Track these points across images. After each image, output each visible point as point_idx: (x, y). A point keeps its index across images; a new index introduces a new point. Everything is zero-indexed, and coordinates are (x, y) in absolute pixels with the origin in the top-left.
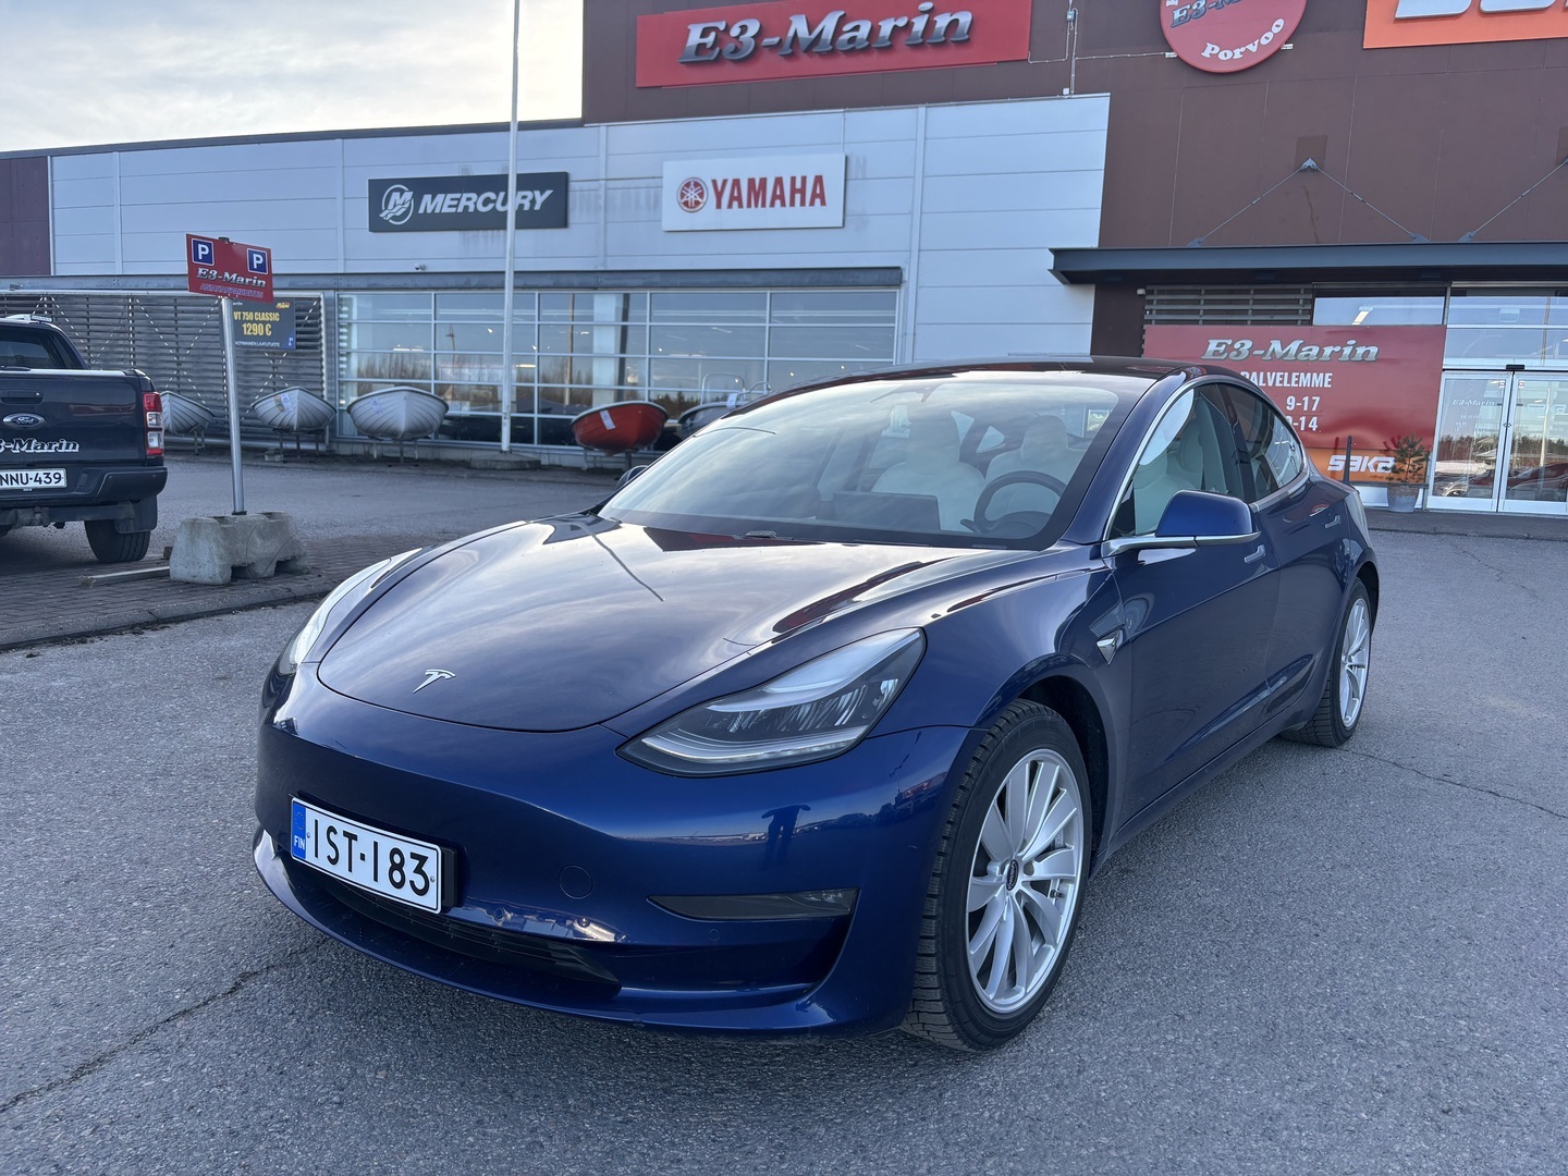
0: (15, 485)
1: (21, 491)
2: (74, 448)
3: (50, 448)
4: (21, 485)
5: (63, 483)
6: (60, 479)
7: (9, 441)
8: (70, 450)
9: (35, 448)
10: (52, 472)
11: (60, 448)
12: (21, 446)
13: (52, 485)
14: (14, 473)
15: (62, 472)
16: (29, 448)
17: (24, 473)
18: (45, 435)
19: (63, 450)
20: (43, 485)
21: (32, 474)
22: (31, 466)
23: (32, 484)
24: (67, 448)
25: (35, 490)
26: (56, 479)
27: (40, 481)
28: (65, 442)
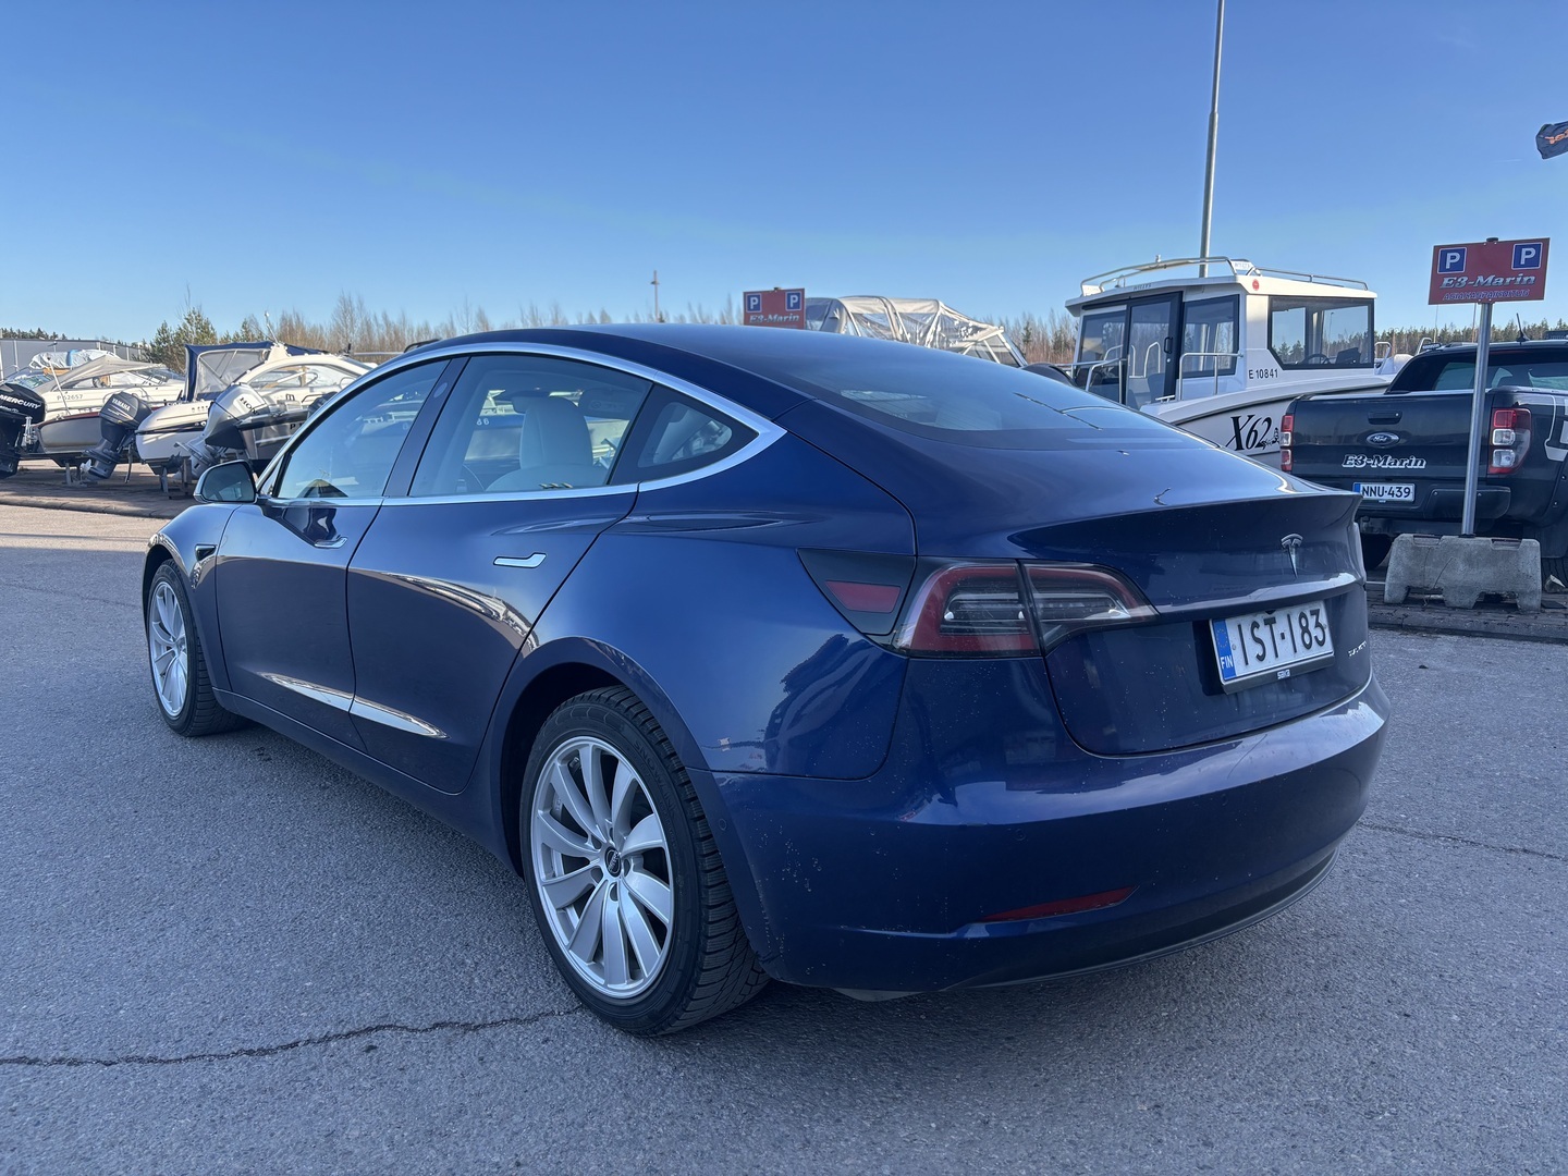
0: (1373, 497)
1: (1376, 502)
2: (1421, 465)
3: (1401, 464)
4: (1378, 497)
5: (1411, 498)
6: (1409, 493)
7: (1370, 457)
8: (1418, 467)
9: (1390, 464)
10: (1404, 486)
11: (1410, 464)
12: (1379, 462)
13: (1402, 498)
14: (1373, 486)
15: (1412, 487)
16: (1384, 464)
17: (1381, 487)
18: (1398, 452)
19: (1411, 467)
20: (1395, 498)
21: (1387, 487)
22: (1389, 480)
23: (1387, 497)
24: (1415, 465)
25: (1388, 502)
26: (1405, 493)
27: (1393, 494)
28: (1414, 459)
